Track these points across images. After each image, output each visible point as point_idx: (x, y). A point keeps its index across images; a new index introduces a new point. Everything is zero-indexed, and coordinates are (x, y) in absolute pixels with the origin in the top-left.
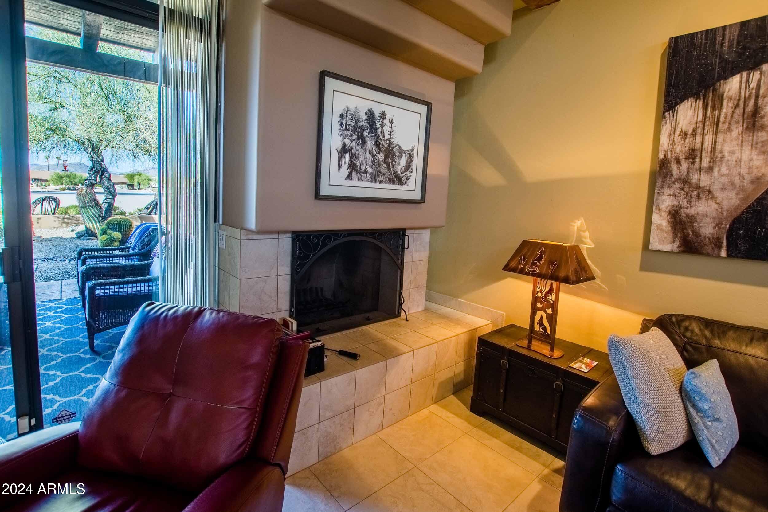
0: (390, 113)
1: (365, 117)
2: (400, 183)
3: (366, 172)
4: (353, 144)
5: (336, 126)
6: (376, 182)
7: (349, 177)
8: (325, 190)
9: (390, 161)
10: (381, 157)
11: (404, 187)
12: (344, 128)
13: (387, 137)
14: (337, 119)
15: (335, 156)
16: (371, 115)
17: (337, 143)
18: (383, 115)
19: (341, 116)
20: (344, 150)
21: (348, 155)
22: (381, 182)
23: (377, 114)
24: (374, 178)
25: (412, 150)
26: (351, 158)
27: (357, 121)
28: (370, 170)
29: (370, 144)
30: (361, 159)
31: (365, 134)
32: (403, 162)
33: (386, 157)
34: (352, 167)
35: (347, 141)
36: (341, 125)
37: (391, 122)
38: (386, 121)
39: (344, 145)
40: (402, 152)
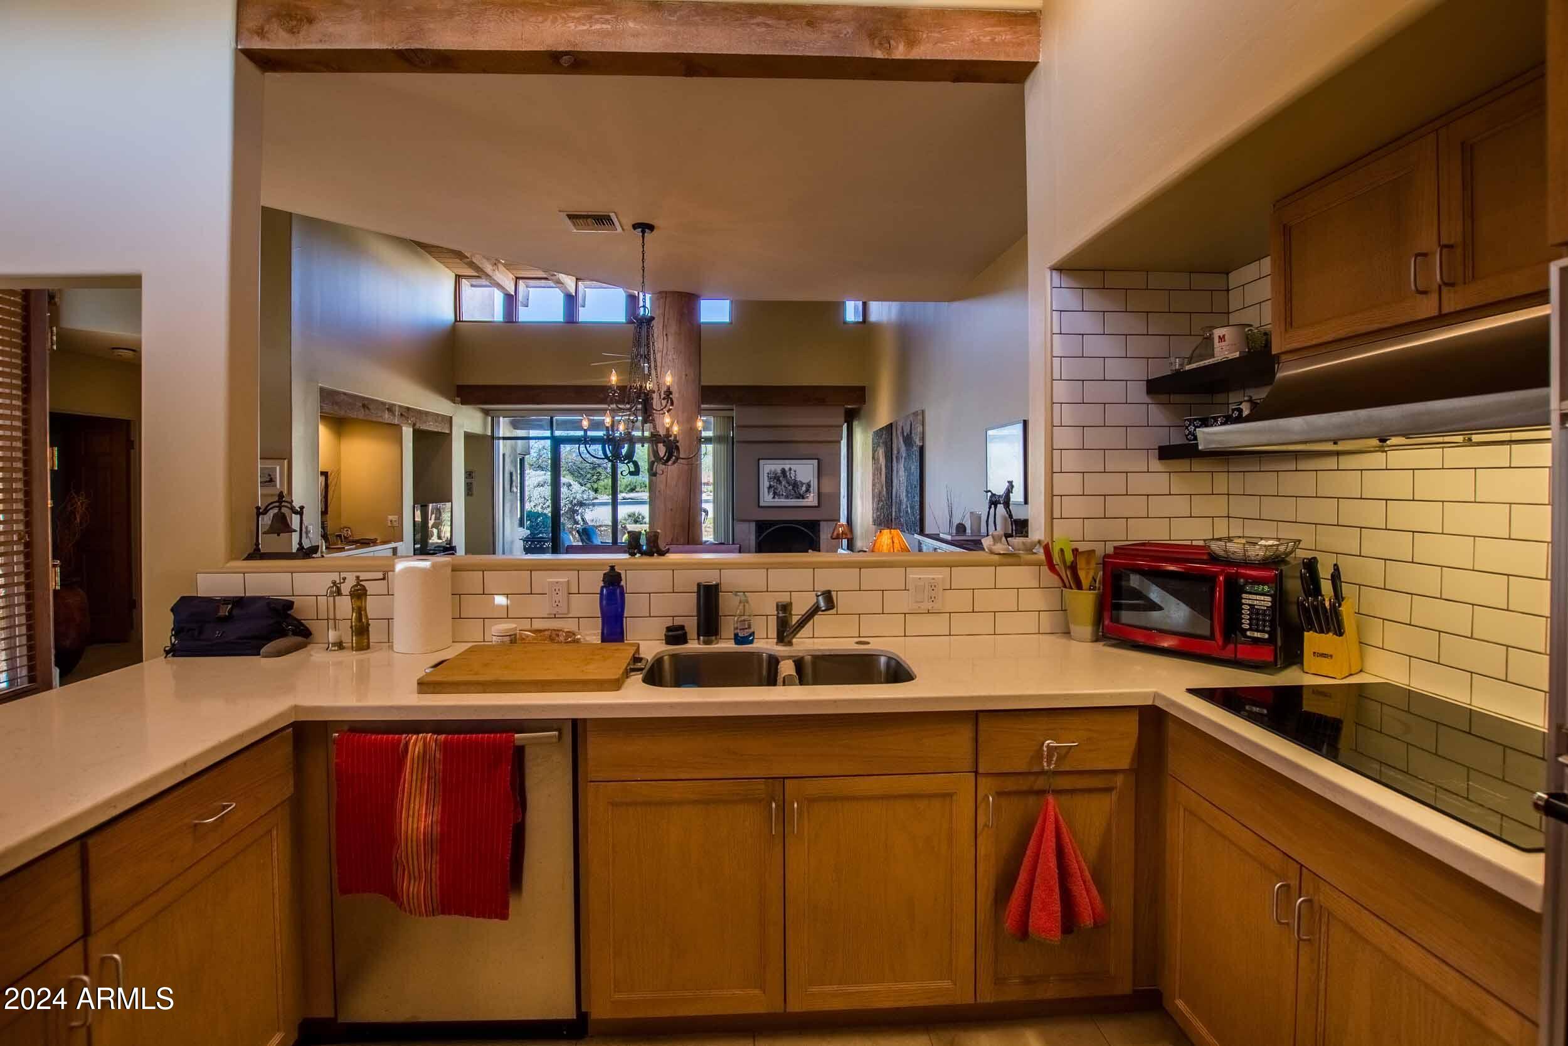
0: (793, 467)
1: (779, 472)
2: (803, 498)
3: (782, 495)
4: (775, 484)
5: (766, 478)
6: (788, 499)
7: (774, 498)
8: (762, 504)
9: (796, 489)
10: (790, 488)
11: (806, 500)
12: (770, 479)
13: (793, 478)
14: (766, 475)
15: (766, 490)
16: (783, 471)
17: (767, 484)
18: (790, 469)
19: (768, 474)
20: (770, 487)
21: (773, 489)
22: (791, 499)
23: (787, 469)
24: (787, 497)
25: (810, 481)
26: (774, 490)
27: (776, 474)
28: (784, 494)
29: (784, 483)
30: (779, 490)
31: (781, 479)
32: (804, 488)
33: (794, 487)
34: (775, 494)
35: (772, 483)
36: (768, 477)
37: (795, 471)
38: (792, 472)
39: (770, 485)
40: (802, 484)
